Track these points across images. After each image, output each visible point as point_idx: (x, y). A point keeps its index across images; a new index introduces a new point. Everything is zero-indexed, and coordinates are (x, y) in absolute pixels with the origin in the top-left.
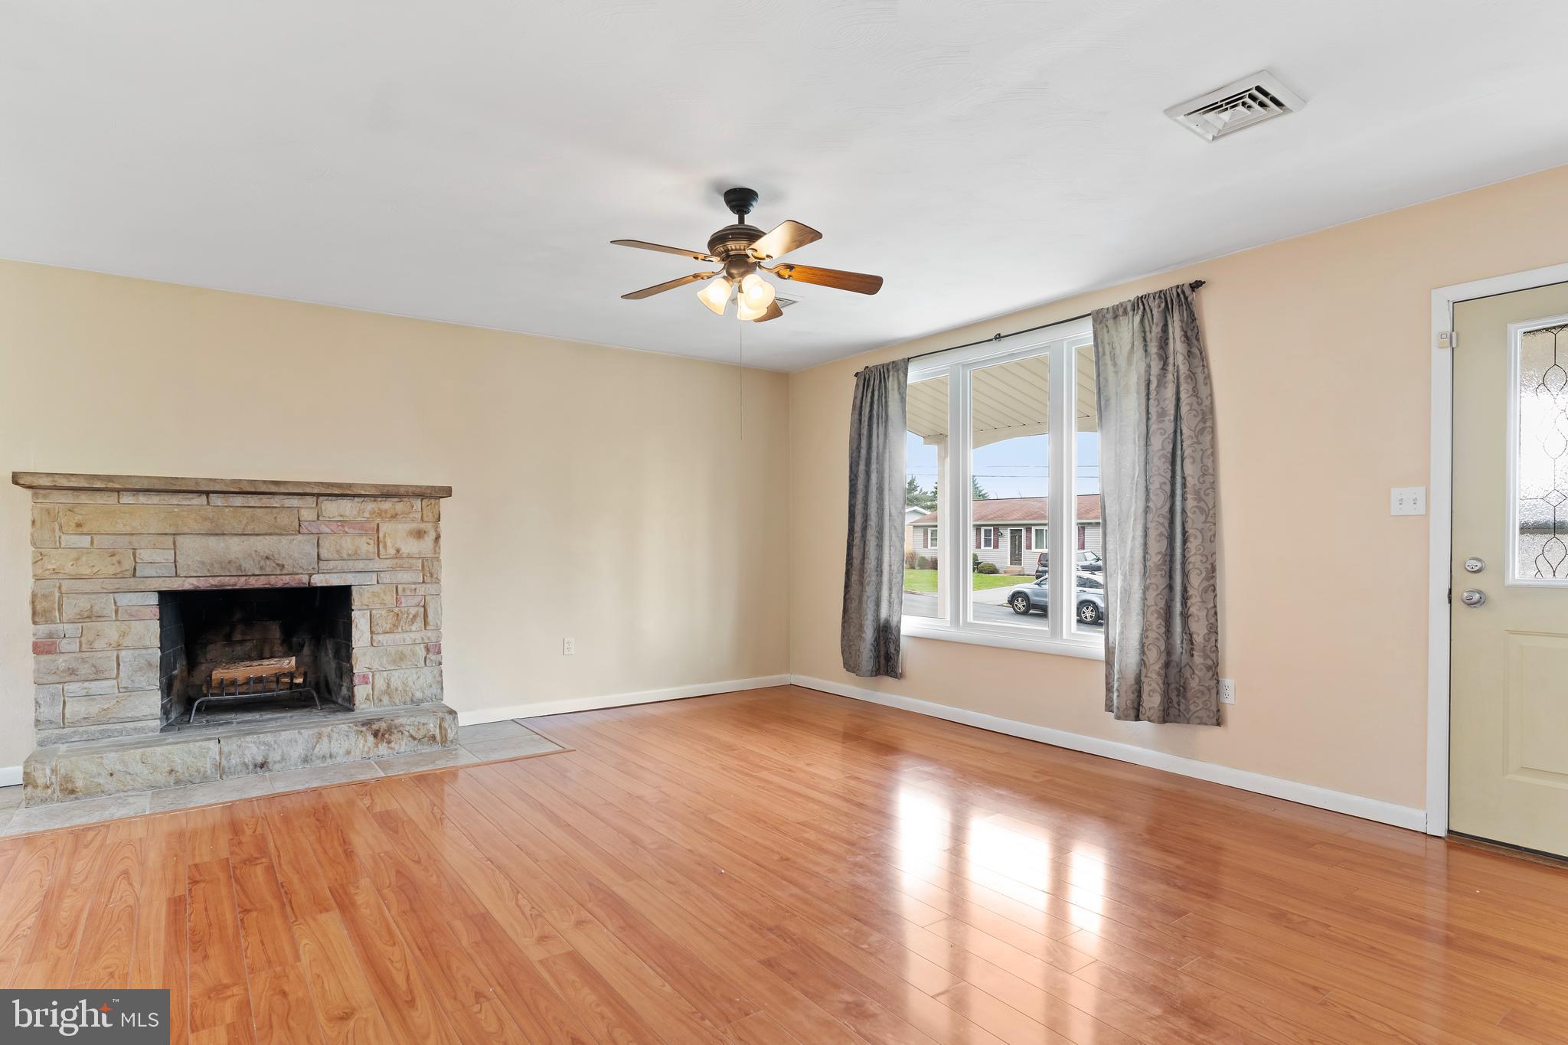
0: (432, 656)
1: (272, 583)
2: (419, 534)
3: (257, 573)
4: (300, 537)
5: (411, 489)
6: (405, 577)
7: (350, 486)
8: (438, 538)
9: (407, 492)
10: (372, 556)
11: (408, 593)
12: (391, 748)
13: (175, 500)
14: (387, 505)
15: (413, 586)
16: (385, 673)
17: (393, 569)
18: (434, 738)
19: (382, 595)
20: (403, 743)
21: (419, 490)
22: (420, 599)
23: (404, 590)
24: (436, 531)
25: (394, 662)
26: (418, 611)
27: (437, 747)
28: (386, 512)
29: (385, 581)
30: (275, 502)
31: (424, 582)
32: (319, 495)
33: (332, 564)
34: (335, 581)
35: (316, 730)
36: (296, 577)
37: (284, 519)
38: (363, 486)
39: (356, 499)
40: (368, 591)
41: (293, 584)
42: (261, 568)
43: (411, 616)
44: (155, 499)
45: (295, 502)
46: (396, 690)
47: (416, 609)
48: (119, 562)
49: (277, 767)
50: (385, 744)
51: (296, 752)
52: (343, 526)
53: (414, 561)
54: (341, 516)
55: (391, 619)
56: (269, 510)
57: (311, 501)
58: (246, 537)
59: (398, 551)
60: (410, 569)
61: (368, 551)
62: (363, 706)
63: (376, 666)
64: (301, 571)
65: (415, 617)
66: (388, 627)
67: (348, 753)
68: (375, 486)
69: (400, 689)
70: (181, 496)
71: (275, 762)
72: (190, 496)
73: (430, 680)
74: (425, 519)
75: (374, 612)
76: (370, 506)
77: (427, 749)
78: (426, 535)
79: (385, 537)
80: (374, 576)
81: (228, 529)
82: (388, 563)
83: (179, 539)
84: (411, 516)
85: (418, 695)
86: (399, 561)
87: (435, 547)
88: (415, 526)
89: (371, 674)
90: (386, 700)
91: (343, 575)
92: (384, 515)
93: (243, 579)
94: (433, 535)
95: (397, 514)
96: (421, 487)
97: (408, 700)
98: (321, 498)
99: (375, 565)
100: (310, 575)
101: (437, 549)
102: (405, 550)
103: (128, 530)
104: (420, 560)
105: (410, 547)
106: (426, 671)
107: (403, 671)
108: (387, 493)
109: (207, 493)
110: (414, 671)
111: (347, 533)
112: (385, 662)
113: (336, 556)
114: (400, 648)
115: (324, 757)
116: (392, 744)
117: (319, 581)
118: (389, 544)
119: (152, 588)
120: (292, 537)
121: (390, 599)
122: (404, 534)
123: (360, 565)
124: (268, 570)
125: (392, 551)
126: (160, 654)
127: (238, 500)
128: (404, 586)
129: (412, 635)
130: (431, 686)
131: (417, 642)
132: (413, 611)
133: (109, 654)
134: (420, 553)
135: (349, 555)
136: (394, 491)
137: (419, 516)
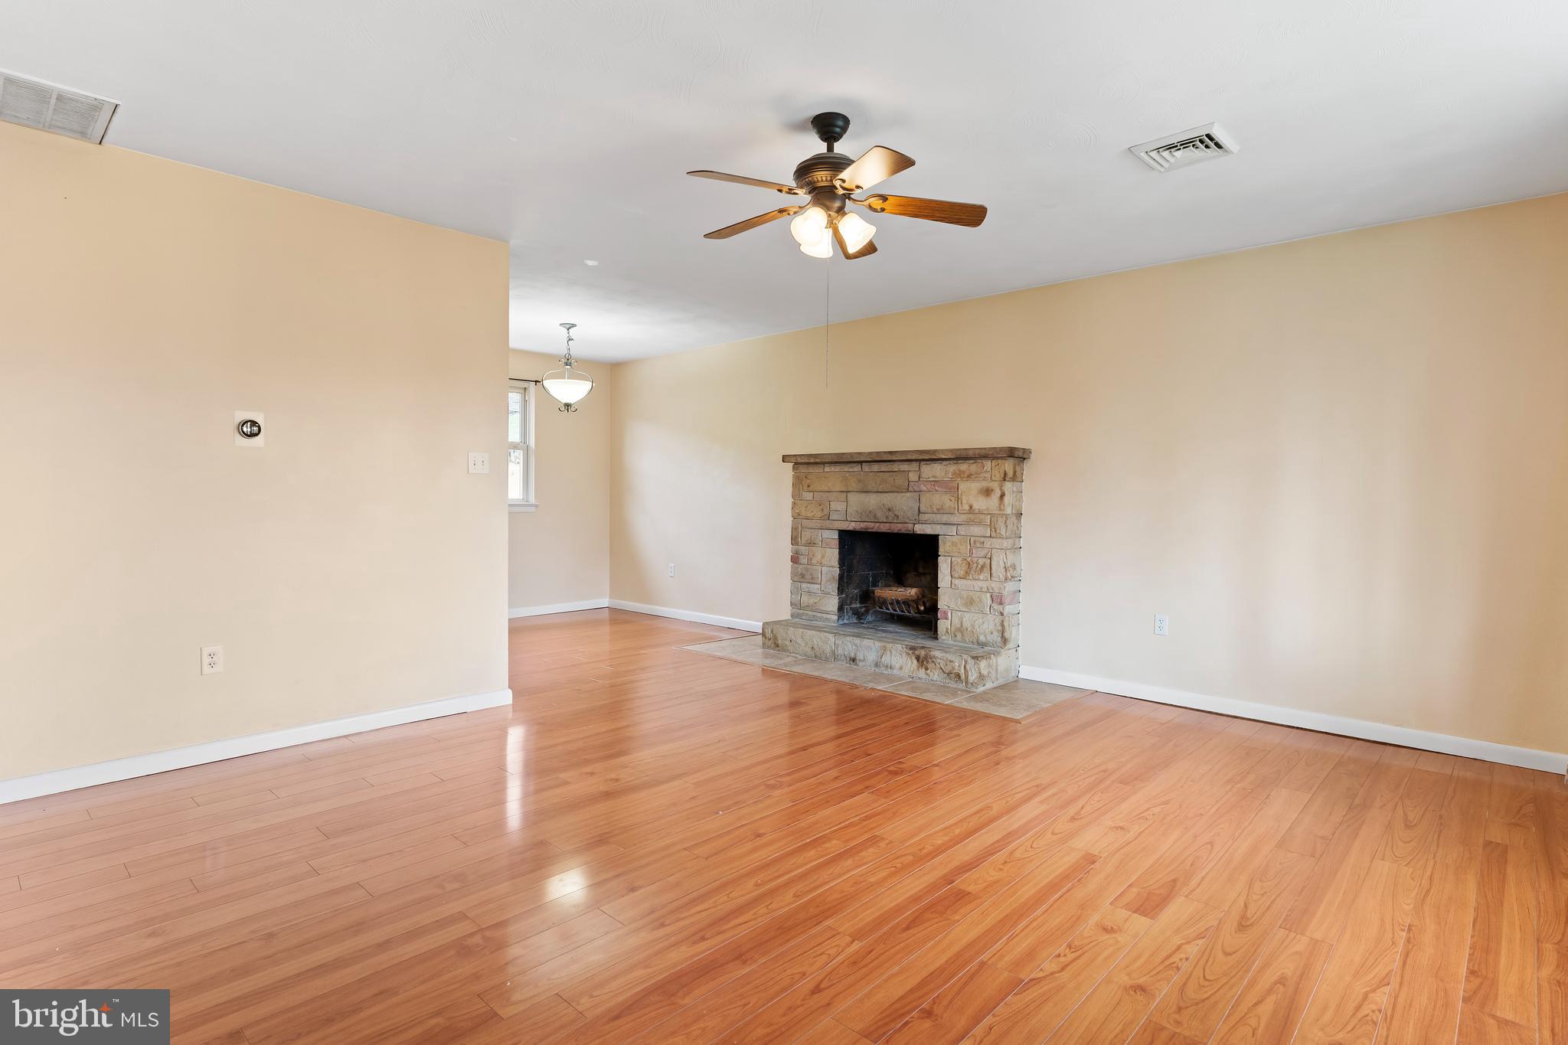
0: (995, 606)
1: (892, 529)
2: (987, 492)
3: (885, 521)
4: (908, 494)
5: (977, 452)
6: (976, 530)
7: (935, 451)
8: (1002, 496)
9: (974, 454)
10: (952, 511)
11: (978, 545)
12: (927, 674)
13: (846, 468)
14: (964, 466)
15: (982, 539)
16: (959, 613)
17: (968, 523)
18: (958, 676)
19: (959, 544)
20: (936, 673)
21: (984, 451)
22: (986, 552)
23: (975, 542)
24: (1001, 489)
25: (966, 605)
26: (985, 563)
27: (961, 685)
28: (964, 472)
29: (962, 533)
30: (896, 467)
31: (991, 537)
32: (920, 460)
33: (927, 517)
34: (928, 530)
35: (883, 644)
36: (906, 525)
37: (900, 481)
38: (943, 451)
39: (944, 463)
40: (949, 541)
41: (903, 531)
42: (887, 517)
43: (979, 566)
44: (838, 468)
45: (905, 467)
46: (967, 629)
47: (984, 560)
48: (822, 510)
49: (861, 664)
50: (924, 670)
51: (872, 657)
52: (934, 485)
53: (983, 516)
54: (933, 477)
55: (965, 567)
56: (891, 473)
57: (915, 465)
58: (879, 494)
59: (971, 507)
60: (980, 523)
61: (950, 507)
62: (944, 637)
63: (952, 605)
64: (908, 521)
65: (983, 567)
66: (962, 573)
67: (901, 668)
68: (951, 451)
69: (969, 629)
70: (849, 465)
71: (860, 660)
72: (854, 465)
73: (991, 627)
74: (993, 478)
75: (953, 559)
76: (952, 468)
77: (953, 685)
78: (992, 494)
79: (962, 494)
80: (954, 528)
81: (870, 488)
82: (963, 518)
83: (849, 495)
84: (982, 475)
85: (982, 638)
86: (972, 516)
87: (1000, 504)
88: (984, 484)
89: (950, 611)
90: (959, 635)
91: (934, 526)
92: (962, 475)
93: (877, 525)
94: (998, 493)
95: (971, 475)
96: (985, 449)
97: (975, 641)
98: (922, 463)
99: (955, 519)
100: (914, 524)
101: (1002, 506)
102: (976, 506)
103: (826, 489)
104: (989, 517)
105: (981, 503)
106: (990, 618)
107: (972, 614)
108: (961, 457)
109: (861, 462)
110: (980, 616)
111: (937, 491)
112: (959, 603)
113: (929, 510)
114: (971, 593)
115: (887, 666)
116: (929, 671)
117: (920, 529)
118: (964, 501)
119: (835, 527)
120: (904, 494)
121: (965, 549)
122: (976, 492)
123: (945, 518)
124: (890, 520)
125: (966, 507)
126: (838, 572)
127: (876, 467)
128: (977, 538)
129: (980, 584)
130: (992, 633)
131: (983, 590)
132: (981, 561)
133: (817, 567)
134: (988, 509)
135: (938, 509)
136: (964, 454)
137: (988, 475)
